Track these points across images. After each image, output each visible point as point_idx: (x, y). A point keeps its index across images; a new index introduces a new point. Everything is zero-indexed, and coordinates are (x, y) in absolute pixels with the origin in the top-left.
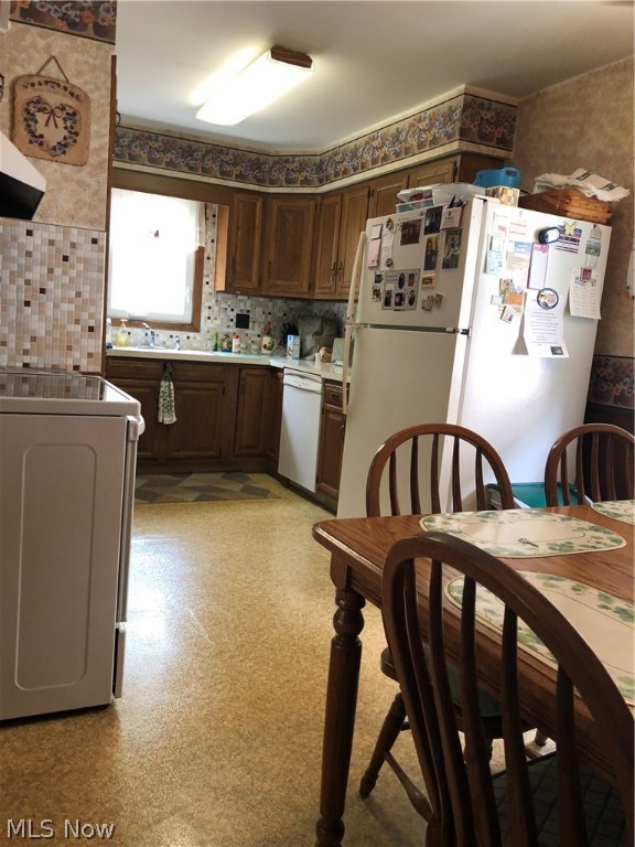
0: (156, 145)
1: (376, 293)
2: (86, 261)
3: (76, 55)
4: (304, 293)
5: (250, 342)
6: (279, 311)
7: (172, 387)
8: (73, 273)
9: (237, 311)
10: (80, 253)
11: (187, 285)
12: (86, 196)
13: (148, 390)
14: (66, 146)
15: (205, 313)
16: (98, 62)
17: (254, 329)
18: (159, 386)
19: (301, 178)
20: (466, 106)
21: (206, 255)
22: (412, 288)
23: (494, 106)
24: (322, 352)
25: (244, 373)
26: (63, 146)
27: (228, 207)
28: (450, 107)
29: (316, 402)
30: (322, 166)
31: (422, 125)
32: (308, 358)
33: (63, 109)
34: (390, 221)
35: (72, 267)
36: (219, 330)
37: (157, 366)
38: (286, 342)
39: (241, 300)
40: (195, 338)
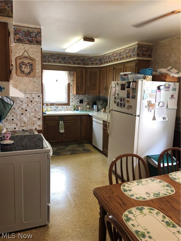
0: (55, 57)
1: (115, 102)
2: (37, 102)
3: (31, 49)
4: (98, 94)
5: (83, 107)
6: (91, 98)
7: (63, 123)
8: (34, 105)
9: (80, 99)
10: (35, 100)
11: (66, 93)
12: (36, 85)
13: (56, 124)
14: (30, 73)
15: (71, 100)
16: (37, 50)
17: (84, 103)
18: (59, 123)
19: (95, 63)
20: (138, 47)
21: (70, 85)
22: (124, 102)
23: (146, 46)
24: (103, 110)
25: (82, 117)
26: (29, 73)
27: (76, 72)
28: (134, 47)
29: (101, 127)
30: (101, 59)
31: (127, 51)
33: (29, 63)
34: (117, 83)
35: (33, 103)
36: (75, 104)
37: (58, 117)
38: (93, 107)
39: (81, 96)
40: (69, 107)
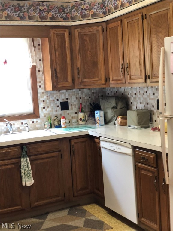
4: (103, 84)
5: (71, 118)
6: (86, 96)
7: (29, 161)
9: (60, 100)
13: (13, 166)
15: (41, 105)
17: (72, 109)
18: (20, 162)
19: (91, 14)
21: (37, 70)
24: (119, 119)
25: (73, 142)
27: (47, 38)
32: (110, 124)
37: (17, 149)
39: (61, 93)
40: (37, 122)
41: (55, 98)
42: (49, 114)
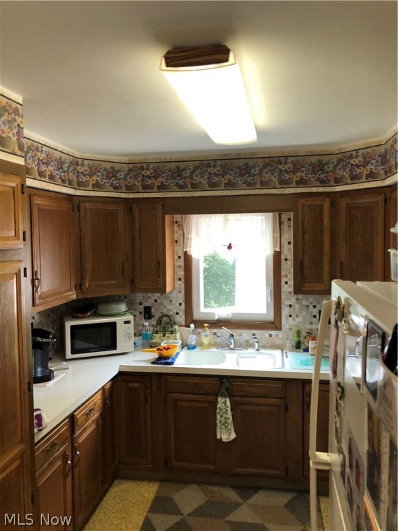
0: (215, 170)
7: (228, 403)
9: (319, 307)
15: (285, 311)
18: (217, 402)
19: (365, 173)
21: (283, 257)
25: (307, 388)
30: (386, 156)
36: (301, 327)
40: (277, 335)
41: (311, 303)
42: (298, 326)
